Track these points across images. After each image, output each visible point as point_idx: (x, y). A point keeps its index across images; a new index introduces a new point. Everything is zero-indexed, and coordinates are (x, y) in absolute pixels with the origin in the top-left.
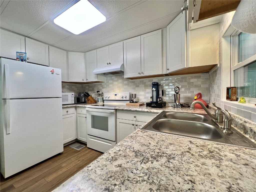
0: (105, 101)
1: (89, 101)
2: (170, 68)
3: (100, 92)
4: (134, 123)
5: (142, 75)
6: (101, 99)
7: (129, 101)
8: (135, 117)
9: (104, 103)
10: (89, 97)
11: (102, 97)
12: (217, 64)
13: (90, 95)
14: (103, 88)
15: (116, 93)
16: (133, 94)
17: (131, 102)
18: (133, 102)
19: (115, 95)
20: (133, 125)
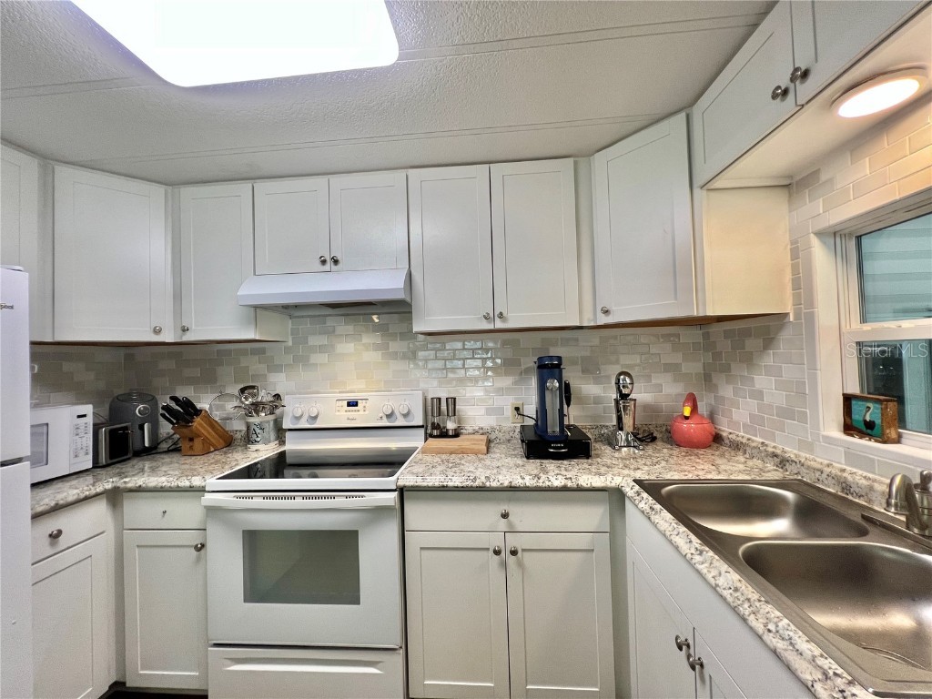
0: (288, 434)
1: (191, 440)
2: (613, 308)
3: (262, 393)
4: (497, 540)
5: (499, 325)
6: (270, 427)
7: (422, 431)
8: (505, 516)
9: (282, 442)
10: (197, 422)
11: (271, 417)
12: (788, 314)
13: (198, 412)
14: (277, 368)
15: (352, 397)
16: (440, 399)
17: (435, 432)
18: (444, 434)
19: (349, 404)
20: (497, 552)
